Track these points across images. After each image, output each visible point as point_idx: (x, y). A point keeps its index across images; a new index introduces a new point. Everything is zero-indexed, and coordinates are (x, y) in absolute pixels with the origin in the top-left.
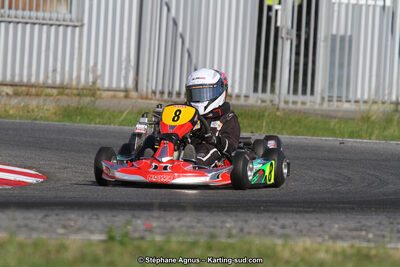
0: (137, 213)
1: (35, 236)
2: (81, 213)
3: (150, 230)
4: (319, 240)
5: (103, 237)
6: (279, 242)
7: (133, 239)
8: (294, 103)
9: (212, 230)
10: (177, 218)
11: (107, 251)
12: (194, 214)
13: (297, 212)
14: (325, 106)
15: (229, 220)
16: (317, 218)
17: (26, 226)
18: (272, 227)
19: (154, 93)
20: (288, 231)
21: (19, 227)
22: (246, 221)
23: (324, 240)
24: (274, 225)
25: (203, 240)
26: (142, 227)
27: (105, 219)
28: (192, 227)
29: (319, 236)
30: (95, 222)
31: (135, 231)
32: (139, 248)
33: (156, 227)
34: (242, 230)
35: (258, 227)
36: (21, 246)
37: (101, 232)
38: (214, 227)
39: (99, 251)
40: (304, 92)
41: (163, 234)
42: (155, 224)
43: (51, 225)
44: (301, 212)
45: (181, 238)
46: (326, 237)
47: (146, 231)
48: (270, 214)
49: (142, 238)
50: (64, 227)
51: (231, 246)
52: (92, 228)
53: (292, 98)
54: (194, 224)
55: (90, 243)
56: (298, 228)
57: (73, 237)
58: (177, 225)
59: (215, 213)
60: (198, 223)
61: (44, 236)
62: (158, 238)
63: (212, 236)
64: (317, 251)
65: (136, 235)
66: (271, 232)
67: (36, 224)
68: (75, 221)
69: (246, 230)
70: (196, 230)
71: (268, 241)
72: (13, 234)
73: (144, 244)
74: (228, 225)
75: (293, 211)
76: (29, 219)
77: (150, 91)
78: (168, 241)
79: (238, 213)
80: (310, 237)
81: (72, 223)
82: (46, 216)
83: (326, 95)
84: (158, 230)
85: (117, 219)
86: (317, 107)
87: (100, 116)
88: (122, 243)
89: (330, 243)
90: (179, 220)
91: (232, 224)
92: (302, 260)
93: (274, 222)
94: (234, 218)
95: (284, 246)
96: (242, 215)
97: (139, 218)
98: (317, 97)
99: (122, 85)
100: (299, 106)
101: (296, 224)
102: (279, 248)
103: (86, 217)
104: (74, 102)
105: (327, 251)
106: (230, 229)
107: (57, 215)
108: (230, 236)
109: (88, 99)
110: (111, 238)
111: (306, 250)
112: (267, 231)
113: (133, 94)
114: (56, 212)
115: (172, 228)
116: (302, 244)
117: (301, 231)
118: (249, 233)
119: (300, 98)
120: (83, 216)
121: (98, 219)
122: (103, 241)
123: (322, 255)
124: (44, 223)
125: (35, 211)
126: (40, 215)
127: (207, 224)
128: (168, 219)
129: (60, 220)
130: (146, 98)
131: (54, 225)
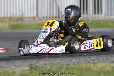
0: (40, 59)
1: (4, 69)
2: (20, 61)
3: (45, 64)
4: (107, 63)
5: (28, 68)
6: (92, 65)
7: (39, 68)
8: (95, 17)
9: (68, 63)
11: (30, 72)
12: (61, 58)
13: (98, 55)
14: (106, 17)
15: (74, 59)
16: (105, 56)
17: (0, 66)
18: (89, 60)
19: (44, 17)
20: (95, 61)
22: (80, 59)
23: (108, 63)
24: (90, 60)
25: (65, 66)
26: (42, 64)
27: (29, 62)
28: (61, 62)
29: (107, 62)
30: (25, 63)
33: (48, 63)
34: (78, 62)
35: (84, 61)
37: (28, 67)
38: (68, 62)
39: (28, 73)
40: (98, 13)
41: (50, 65)
43: (9, 66)
44: (99, 55)
46: (109, 63)
47: (44, 65)
48: (88, 56)
49: (43, 67)
50: (14, 66)
51: (75, 68)
52: (24, 65)
53: (94, 16)
54: (61, 61)
55: (24, 70)
56: (99, 60)
57: (18, 69)
58: (55, 62)
59: (68, 57)
60: (63, 61)
61: (7, 69)
62: (48, 67)
63: (68, 65)
64: (106, 67)
65: (40, 66)
66: (89, 62)
67: (4, 65)
68: (18, 64)
69: (80, 62)
70: (62, 63)
71: (88, 65)
73: (44, 69)
74: (73, 61)
75: (96, 55)
76: (2, 64)
77: (42, 17)
79: (77, 57)
80: (103, 63)
81: (17, 64)
82: (7, 63)
83: (106, 14)
85: (33, 62)
86: (103, 18)
87: (25, 27)
88: (36, 70)
89: (111, 64)
90: (55, 61)
91: (75, 60)
92: (101, 70)
93: (90, 59)
94: (75, 59)
95: (94, 66)
96: (78, 57)
97: (41, 61)
98: (103, 15)
99: (32, 16)
100: (97, 18)
101: (98, 59)
102: (92, 67)
103: (22, 62)
104: (15, 23)
105: (110, 67)
106: (74, 62)
107: (11, 62)
108: (74, 64)
109: (20, 22)
110: (31, 68)
111: (102, 67)
112: (88, 62)
113: (36, 19)
115: (53, 63)
116: (101, 65)
117: (100, 61)
118: (81, 63)
119: (97, 15)
120: (21, 62)
121: (26, 62)
122: (29, 69)
123: (108, 68)
124: (7, 65)
125: (3, 61)
126: (5, 63)
127: (66, 61)
128: (51, 61)
129: (12, 64)
130: (41, 19)
131: (11, 66)
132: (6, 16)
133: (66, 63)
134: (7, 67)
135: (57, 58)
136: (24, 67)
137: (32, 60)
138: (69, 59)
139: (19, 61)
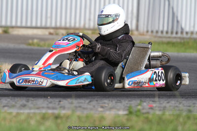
0: (143, 99)
1: (86, 112)
2: (111, 99)
7: (144, 114)
9: (189, 108)
10: (167, 101)
11: (128, 120)
17: (80, 107)
19: (148, 31)
21: (76, 107)
25: (184, 114)
26: (148, 107)
27: (125, 102)
28: (177, 107)
30: (119, 104)
31: (143, 109)
32: (147, 118)
33: (156, 107)
36: (79, 117)
37: (124, 110)
38: (189, 106)
41: (160, 110)
42: (154, 105)
43: (94, 107)
45: (171, 113)
47: (150, 109)
49: (148, 113)
50: (102, 107)
52: (118, 108)
54: (177, 105)
55: (119, 116)
57: (108, 113)
58: (168, 105)
59: (189, 99)
60: (180, 104)
61: (92, 112)
62: (158, 113)
63: (190, 111)
65: (144, 111)
67: (85, 106)
68: (108, 104)
72: (73, 111)
73: (150, 116)
76: (82, 103)
77: (145, 30)
78: (163, 114)
81: (107, 105)
82: (90, 101)
84: (157, 108)
85: (132, 102)
88: (137, 116)
90: (168, 103)
97: (145, 102)
103: (114, 102)
107: (97, 101)
110: (130, 113)
114: (96, 99)
115: (165, 107)
120: (112, 101)
121: (121, 102)
122: (127, 115)
124: (90, 105)
125: (84, 99)
126: (87, 101)
127: (185, 105)
128: (161, 102)
129: (99, 103)
130: (143, 35)
131: (96, 106)
132: (87, 26)
133: (185, 108)
134: (91, 109)
135: (171, 99)
136: (119, 110)
137: (130, 100)
138: (190, 101)
139: (109, 101)
